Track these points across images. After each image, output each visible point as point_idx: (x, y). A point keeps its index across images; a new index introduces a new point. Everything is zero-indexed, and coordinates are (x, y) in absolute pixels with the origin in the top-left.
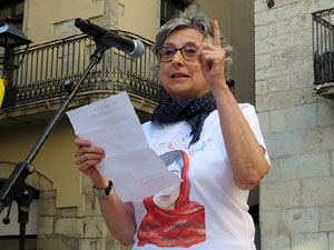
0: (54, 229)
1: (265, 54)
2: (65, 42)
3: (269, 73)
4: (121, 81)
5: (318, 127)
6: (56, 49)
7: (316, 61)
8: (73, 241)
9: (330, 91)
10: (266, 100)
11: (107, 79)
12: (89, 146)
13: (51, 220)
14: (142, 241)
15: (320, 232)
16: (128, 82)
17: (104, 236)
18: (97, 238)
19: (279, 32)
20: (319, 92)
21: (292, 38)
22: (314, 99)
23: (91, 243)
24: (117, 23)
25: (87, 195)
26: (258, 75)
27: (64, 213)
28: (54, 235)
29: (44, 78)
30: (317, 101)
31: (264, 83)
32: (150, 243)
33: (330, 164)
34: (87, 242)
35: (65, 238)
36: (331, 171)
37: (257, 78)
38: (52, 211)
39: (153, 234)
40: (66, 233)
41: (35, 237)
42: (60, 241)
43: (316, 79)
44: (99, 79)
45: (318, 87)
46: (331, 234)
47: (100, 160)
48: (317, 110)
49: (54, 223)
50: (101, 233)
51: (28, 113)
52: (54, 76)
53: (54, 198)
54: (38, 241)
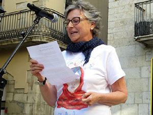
0: (13, 98)
1: (113, 21)
2: (21, 12)
3: (114, 30)
4: (46, 31)
5: (135, 56)
6: (17, 15)
7: (135, 26)
8: (22, 104)
9: (142, 40)
10: (112, 42)
11: (40, 30)
12: (37, 64)
13: (12, 94)
14: (59, 106)
15: (134, 104)
16: (50, 32)
17: (36, 102)
18: (33, 103)
19: (119, 12)
20: (136, 40)
21: (125, 15)
22: (134, 43)
23: (30, 106)
24: (45, 5)
25: (29, 83)
26: (109, 31)
27: (18, 91)
28: (14, 101)
29: (11, 29)
30: (136, 44)
31: (112, 35)
32: (63, 107)
33: (140, 73)
34: (28, 105)
35: (18, 103)
36: (141, 76)
37: (108, 32)
38: (12, 90)
39: (64, 103)
40: (19, 101)
41: (4, 102)
42: (16, 104)
43: (135, 34)
44: (36, 30)
45: (136, 38)
46: (139, 105)
47: (41, 70)
48: (135, 48)
49: (13, 96)
50: (35, 101)
51: (3, 44)
52: (16, 28)
53: (14, 84)
54: (6, 104)
